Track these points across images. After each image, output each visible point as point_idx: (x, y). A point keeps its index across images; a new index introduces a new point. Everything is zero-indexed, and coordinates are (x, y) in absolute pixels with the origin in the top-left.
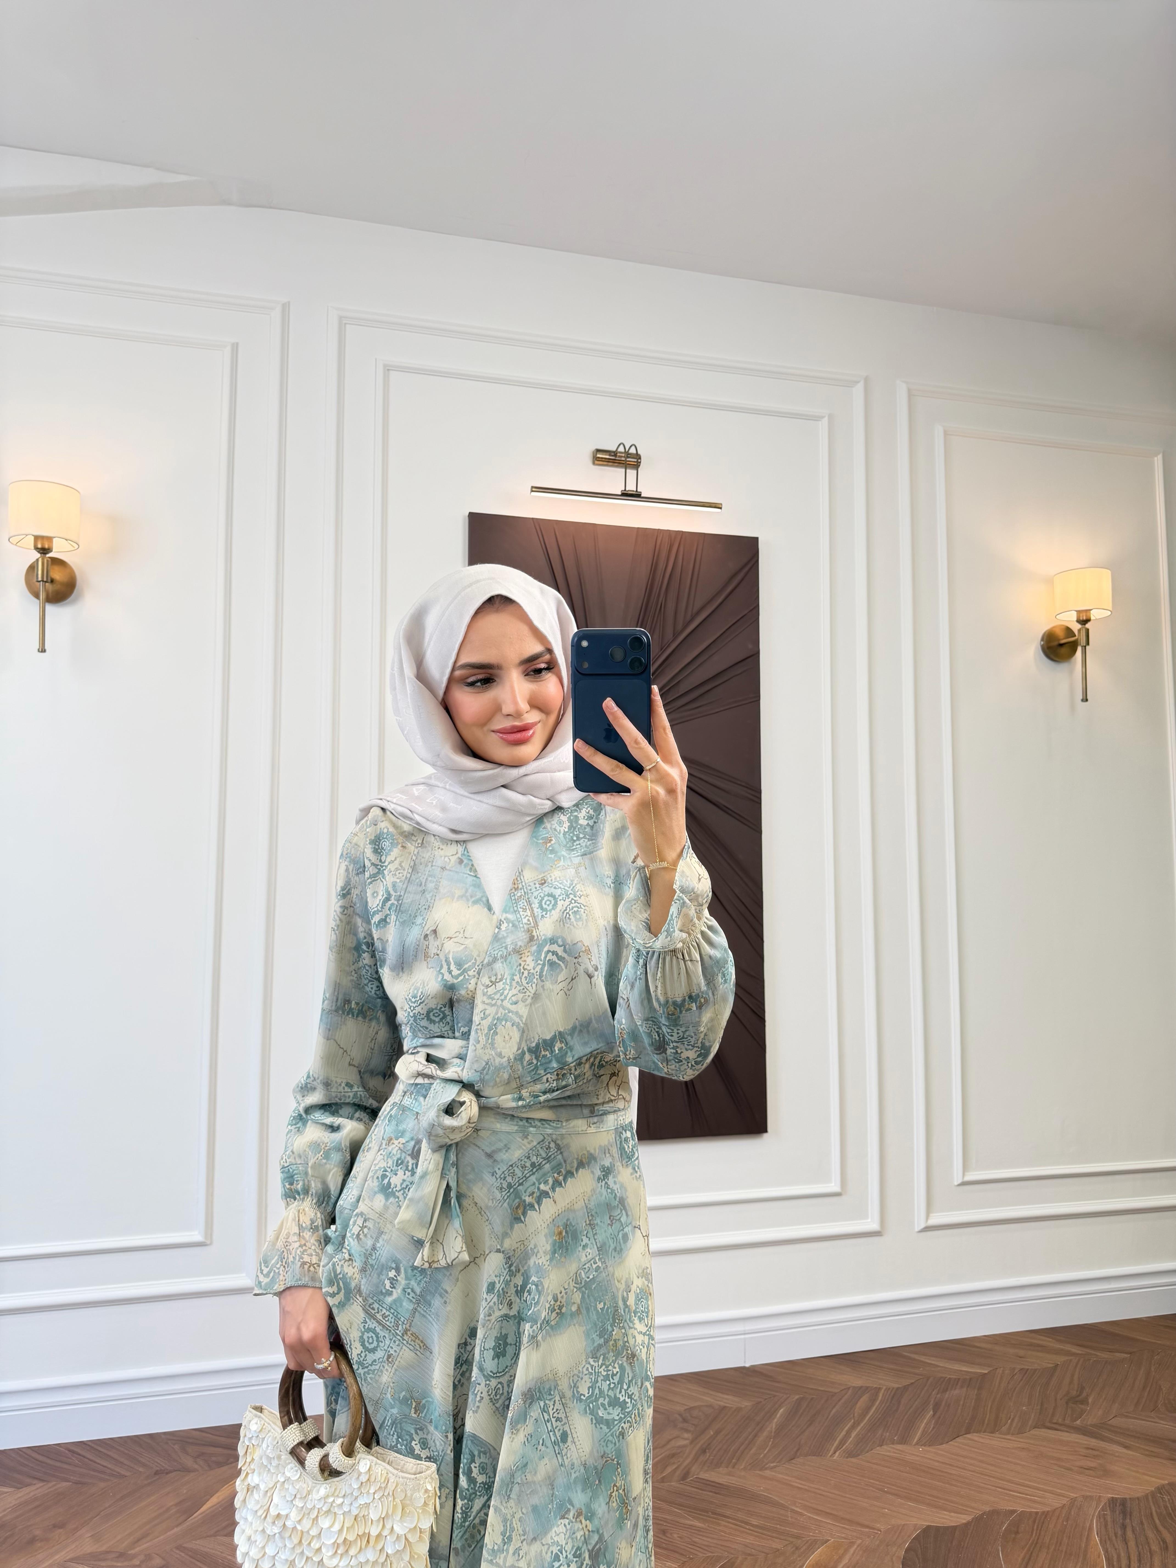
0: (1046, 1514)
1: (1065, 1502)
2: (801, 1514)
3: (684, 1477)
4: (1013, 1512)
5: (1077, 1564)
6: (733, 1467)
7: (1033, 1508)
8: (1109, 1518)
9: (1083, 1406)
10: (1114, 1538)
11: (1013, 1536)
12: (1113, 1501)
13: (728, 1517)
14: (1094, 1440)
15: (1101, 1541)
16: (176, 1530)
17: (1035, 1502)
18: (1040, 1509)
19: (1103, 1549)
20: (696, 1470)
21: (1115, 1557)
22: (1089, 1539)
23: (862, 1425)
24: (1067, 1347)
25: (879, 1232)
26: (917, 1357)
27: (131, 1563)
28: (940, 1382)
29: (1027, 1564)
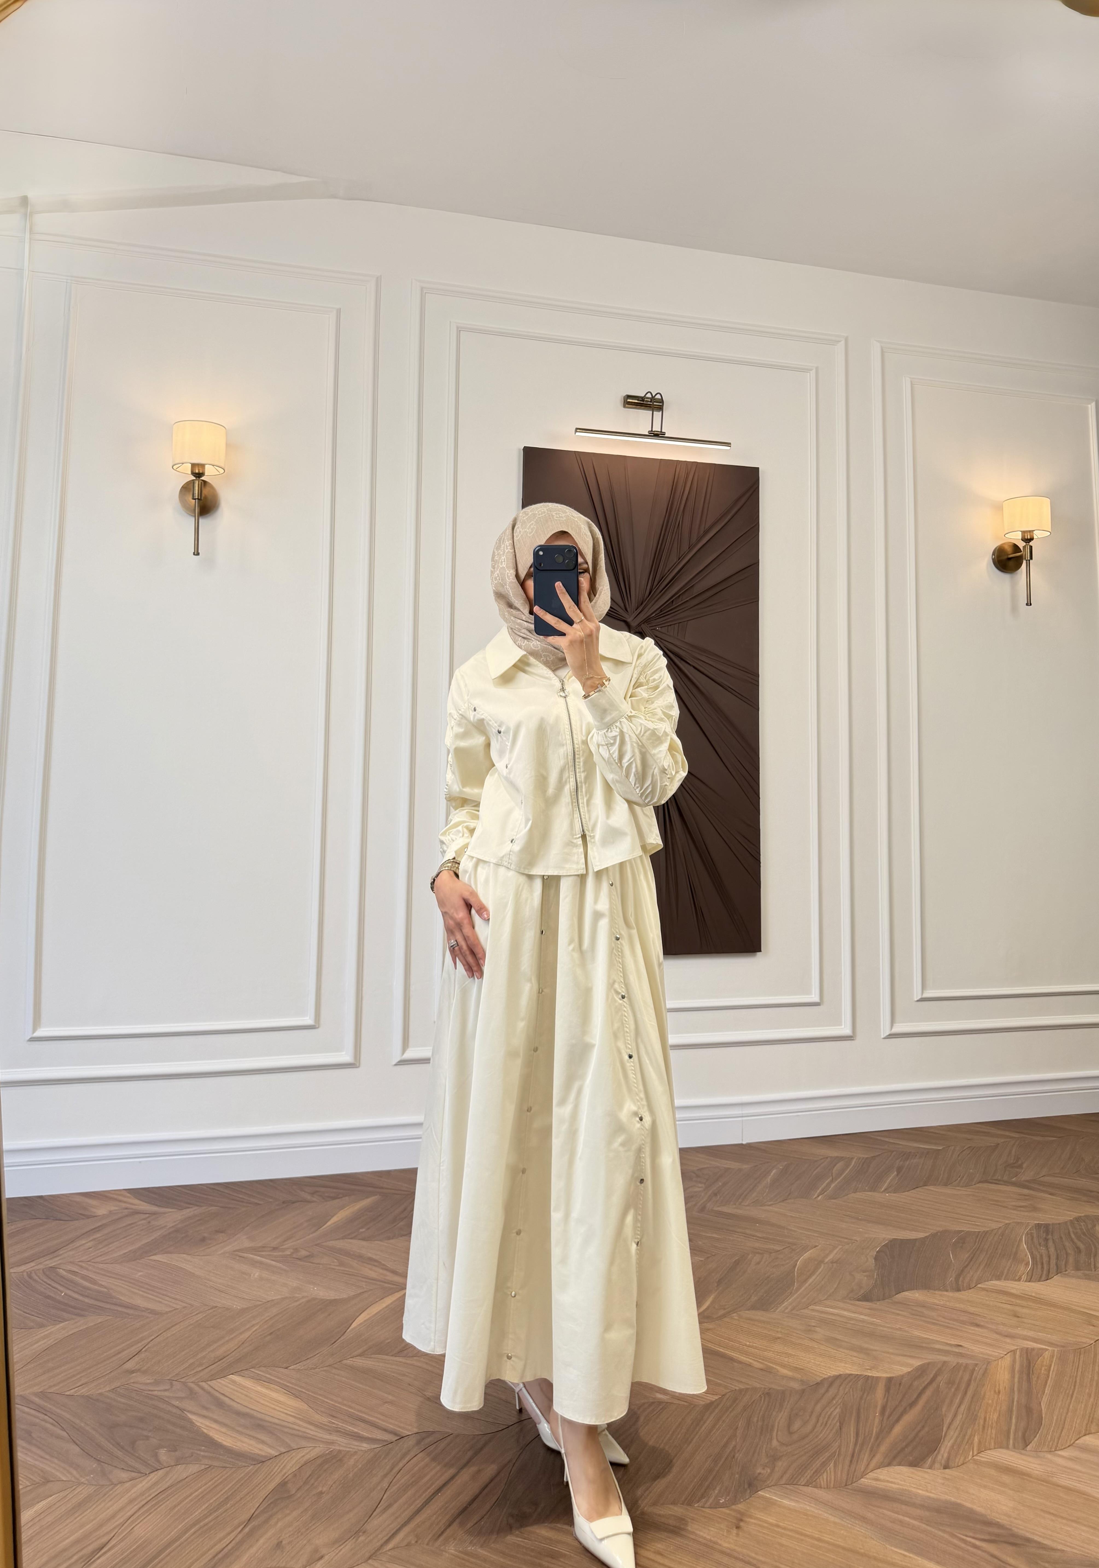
0: (986, 1233)
1: (1001, 1226)
2: (795, 1231)
3: (701, 1210)
4: (962, 1231)
5: (1009, 1260)
6: (740, 1204)
7: (976, 1229)
8: (1035, 1235)
9: (1018, 1170)
10: (1038, 1245)
11: (960, 1244)
12: (1038, 1226)
13: (738, 1232)
14: (1027, 1190)
15: (1027, 1247)
16: (311, 1236)
17: (978, 1225)
18: (982, 1229)
19: (1029, 1252)
20: (709, 1206)
21: (1038, 1257)
22: (1018, 1246)
23: (839, 1180)
24: (1007, 1133)
25: (851, 1037)
26: (882, 1139)
27: (284, 1253)
28: (902, 1154)
29: (971, 1260)
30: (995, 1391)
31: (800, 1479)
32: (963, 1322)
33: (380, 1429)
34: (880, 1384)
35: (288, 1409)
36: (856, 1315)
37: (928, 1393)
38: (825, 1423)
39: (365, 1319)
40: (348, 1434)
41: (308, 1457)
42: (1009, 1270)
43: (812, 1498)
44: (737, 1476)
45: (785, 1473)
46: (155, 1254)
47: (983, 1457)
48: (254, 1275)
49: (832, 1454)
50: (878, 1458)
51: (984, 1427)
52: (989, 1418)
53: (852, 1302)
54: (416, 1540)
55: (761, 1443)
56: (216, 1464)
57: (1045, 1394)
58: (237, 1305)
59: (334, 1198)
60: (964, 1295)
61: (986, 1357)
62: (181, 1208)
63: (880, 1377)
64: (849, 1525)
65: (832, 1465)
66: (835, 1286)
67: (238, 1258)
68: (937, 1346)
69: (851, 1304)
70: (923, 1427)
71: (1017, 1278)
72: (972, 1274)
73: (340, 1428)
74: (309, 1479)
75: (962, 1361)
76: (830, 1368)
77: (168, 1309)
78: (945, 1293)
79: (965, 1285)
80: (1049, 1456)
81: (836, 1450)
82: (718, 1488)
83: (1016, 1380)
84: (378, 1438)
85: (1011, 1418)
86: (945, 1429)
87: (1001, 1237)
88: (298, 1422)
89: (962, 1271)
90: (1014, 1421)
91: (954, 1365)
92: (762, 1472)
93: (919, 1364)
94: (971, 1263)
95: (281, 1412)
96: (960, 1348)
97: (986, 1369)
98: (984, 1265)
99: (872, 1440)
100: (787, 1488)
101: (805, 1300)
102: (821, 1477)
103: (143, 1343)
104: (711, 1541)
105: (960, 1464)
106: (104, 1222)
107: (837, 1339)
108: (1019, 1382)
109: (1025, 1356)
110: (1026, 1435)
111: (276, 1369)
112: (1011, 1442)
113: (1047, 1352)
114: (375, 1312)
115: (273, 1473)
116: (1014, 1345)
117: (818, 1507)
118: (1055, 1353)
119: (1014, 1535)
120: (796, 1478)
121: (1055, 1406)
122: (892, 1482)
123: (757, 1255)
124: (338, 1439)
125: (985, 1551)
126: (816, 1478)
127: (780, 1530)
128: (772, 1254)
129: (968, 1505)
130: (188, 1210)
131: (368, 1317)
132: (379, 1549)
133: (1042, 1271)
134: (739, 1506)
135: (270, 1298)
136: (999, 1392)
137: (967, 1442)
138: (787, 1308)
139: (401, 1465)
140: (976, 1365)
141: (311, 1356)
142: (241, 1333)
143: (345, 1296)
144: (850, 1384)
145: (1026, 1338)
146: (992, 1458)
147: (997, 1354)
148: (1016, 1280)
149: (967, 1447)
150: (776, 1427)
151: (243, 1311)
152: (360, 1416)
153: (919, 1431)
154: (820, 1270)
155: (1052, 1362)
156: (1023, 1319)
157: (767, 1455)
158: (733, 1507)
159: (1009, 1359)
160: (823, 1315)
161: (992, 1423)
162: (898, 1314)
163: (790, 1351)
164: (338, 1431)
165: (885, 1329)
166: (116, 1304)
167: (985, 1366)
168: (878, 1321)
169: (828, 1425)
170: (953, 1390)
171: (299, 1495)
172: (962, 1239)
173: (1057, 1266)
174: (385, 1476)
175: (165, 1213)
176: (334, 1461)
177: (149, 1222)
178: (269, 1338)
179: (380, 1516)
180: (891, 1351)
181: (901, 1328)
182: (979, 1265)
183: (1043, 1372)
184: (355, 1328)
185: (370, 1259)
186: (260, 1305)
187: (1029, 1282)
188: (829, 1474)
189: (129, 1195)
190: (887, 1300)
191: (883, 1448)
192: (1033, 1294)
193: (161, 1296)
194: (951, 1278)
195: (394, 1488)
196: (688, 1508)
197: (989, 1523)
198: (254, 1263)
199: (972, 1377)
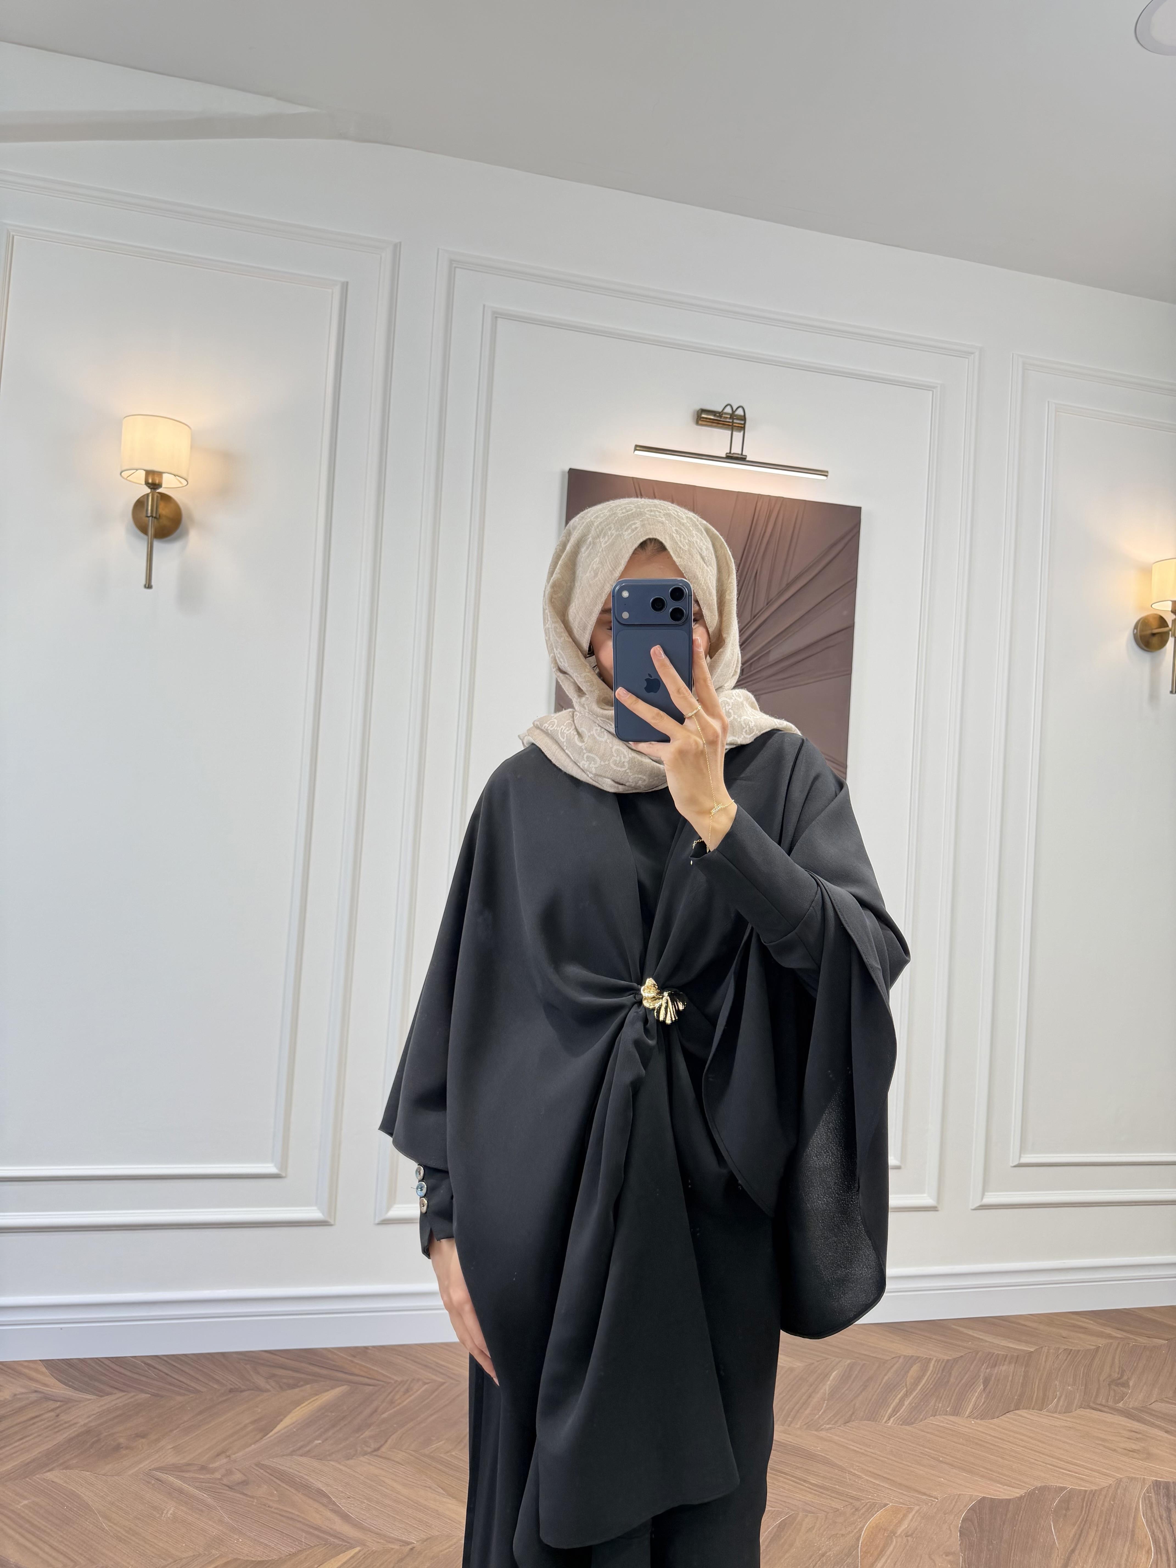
0: (1093, 1493)
1: (1111, 1482)
2: (857, 1476)
4: (1064, 1488)
6: (789, 1425)
7: (1081, 1486)
8: (1155, 1501)
9: (1124, 1389)
10: (1160, 1519)
11: (1064, 1512)
12: (1157, 1484)
13: (785, 1473)
15: (1147, 1523)
16: (253, 1447)
17: (1082, 1479)
18: (1089, 1487)
19: (1151, 1532)
21: (1161, 1539)
23: (914, 1395)
25: (936, 1207)
27: (212, 1476)
28: (989, 1357)
29: (1079, 1540)
42: (1126, 1560)
46: (49, 1471)
59: (292, 1386)
62: (101, 1394)
67: (153, 1482)
72: (1080, 1564)
87: (1112, 1504)
89: (1069, 1558)
94: (1080, 1546)
98: (1095, 1548)
123: (810, 1517)
128: (830, 1516)
133: (1169, 1564)
143: (277, 1556)
154: (891, 1548)
172: (1067, 1501)
175: (79, 1401)
177: (57, 1416)
182: (1090, 1549)
185: (320, 1492)
189: (45, 1370)
198: (171, 1492)
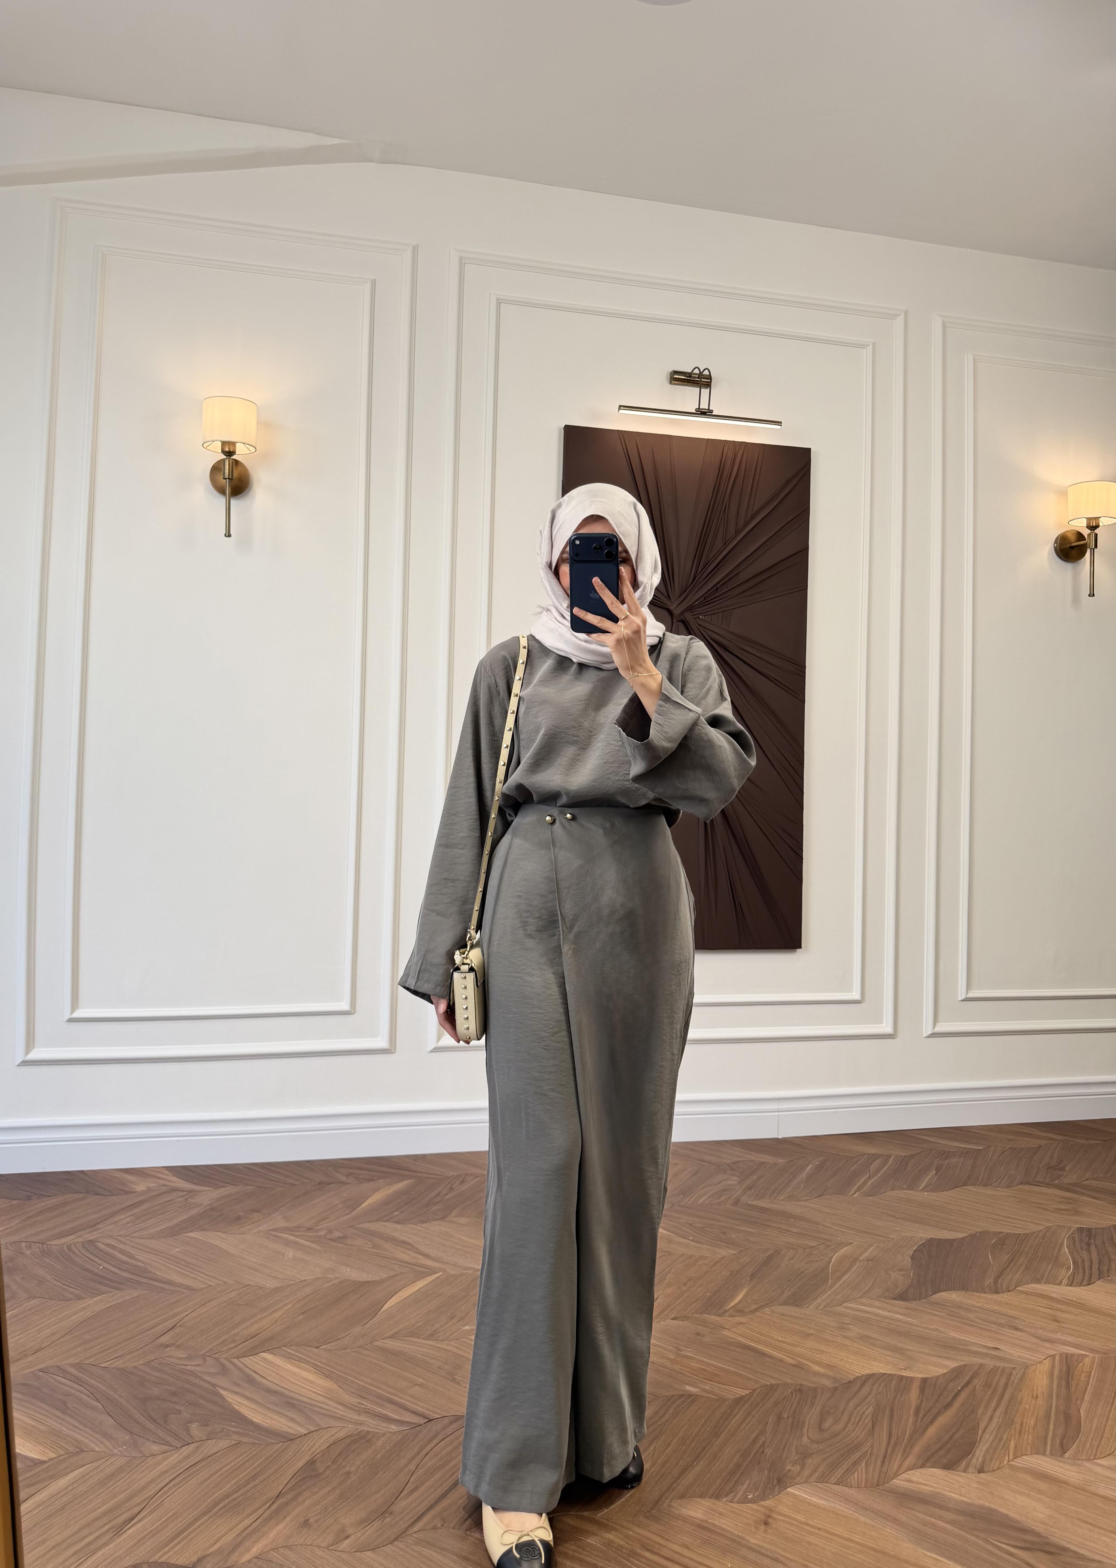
0: (1026, 1235)
1: (1042, 1228)
3: (736, 1203)
4: (1001, 1233)
5: (1049, 1264)
6: (775, 1198)
8: (1077, 1239)
9: (1060, 1172)
10: (1080, 1250)
11: (1000, 1247)
12: (1081, 1230)
13: (773, 1227)
14: (1068, 1193)
16: (346, 1217)
18: (1022, 1232)
19: (1071, 1257)
20: (744, 1199)
21: (1080, 1262)
22: (1059, 1250)
23: (876, 1177)
24: (1050, 1135)
25: (892, 1035)
26: (922, 1137)
27: (317, 1234)
28: (941, 1153)
29: (1011, 1262)
30: (1033, 1396)
31: (830, 1477)
32: (1000, 1325)
33: (410, 1412)
34: (914, 1384)
35: (318, 1388)
36: (891, 1314)
37: (963, 1395)
38: (857, 1421)
39: (397, 1302)
40: (377, 1416)
41: (337, 1436)
42: (1049, 1273)
43: (842, 1497)
44: (766, 1472)
45: (814, 1471)
46: (191, 1231)
47: (1019, 1463)
48: (288, 1255)
49: (864, 1453)
50: (911, 1460)
51: (1020, 1432)
52: (1026, 1423)
53: (887, 1301)
54: (442, 1523)
55: (791, 1439)
56: (245, 1440)
57: (1085, 1401)
58: (270, 1284)
59: (369, 1180)
60: (1003, 1297)
61: (1025, 1361)
62: (217, 1187)
63: (914, 1378)
64: (880, 1527)
65: (863, 1464)
66: (870, 1284)
67: (272, 1237)
68: (974, 1349)
69: (887, 1303)
70: (958, 1430)
71: (1058, 1282)
72: (1011, 1276)
73: (369, 1409)
74: (337, 1459)
75: (998, 1364)
76: (864, 1367)
77: (203, 1286)
78: (983, 1295)
79: (1004, 1287)
80: (1087, 1464)
81: (868, 1450)
82: (746, 1484)
83: (1055, 1386)
84: (407, 1420)
85: (1049, 1424)
86: (980, 1432)
87: (1042, 1241)
88: (327, 1401)
89: (1002, 1273)
90: (1051, 1427)
91: (991, 1368)
92: (793, 1469)
93: (956, 1366)
94: (1011, 1265)
95: (311, 1391)
96: (998, 1351)
97: (1024, 1373)
98: (1024, 1267)
99: (905, 1441)
100: (816, 1486)
101: (839, 1296)
102: (852, 1477)
103: (176, 1319)
104: (738, 1536)
105: (995, 1469)
106: (142, 1198)
107: (871, 1338)
108: (1058, 1387)
109: (1064, 1362)
110: (1064, 1441)
111: (308, 1348)
112: (1048, 1448)
113: (1087, 1359)
114: (407, 1295)
115: (300, 1453)
116: (1053, 1349)
117: (848, 1507)
118: (1096, 1359)
119: (1049, 1544)
120: (826, 1476)
121: (1095, 1413)
122: (924, 1484)
123: (791, 1250)
124: (367, 1419)
125: (1018, 1558)
126: (847, 1477)
127: (808, 1528)
128: (806, 1250)
129: (1003, 1511)
130: (224, 1189)
131: (401, 1299)
132: (404, 1532)
133: (1084, 1275)
134: (767, 1502)
135: (303, 1278)
136: (1037, 1397)
137: (1003, 1447)
138: (820, 1305)
139: (428, 1448)
140: (1015, 1368)
141: (343, 1336)
142: (274, 1312)
143: (377, 1279)
144: (883, 1384)
145: (1065, 1343)
146: (1027, 1464)
147: (1034, 1358)
148: (1056, 1284)
149: (1002, 1451)
150: (807, 1423)
151: (277, 1290)
152: (389, 1397)
153: (954, 1434)
154: (855, 1268)
155: (1092, 1369)
156: (1063, 1325)
157: (797, 1452)
158: (762, 1503)
159: (1047, 1364)
160: (857, 1313)
161: (1029, 1428)
162: (935, 1315)
163: (823, 1348)
164: (367, 1412)
165: (921, 1329)
166: (151, 1279)
167: (1022, 1371)
168: (914, 1321)
169: (861, 1423)
170: (989, 1393)
171: (327, 1474)
172: (1002, 1240)
173: (1099, 1271)
174: (413, 1458)
175: (201, 1191)
176: (363, 1441)
177: (186, 1200)
178: (301, 1317)
179: (406, 1499)
180: (926, 1351)
181: (937, 1329)
182: (1019, 1267)
183: (1082, 1378)
184: (387, 1310)
185: (404, 1242)
186: (293, 1285)
187: (1070, 1286)
188: (860, 1474)
189: (167, 1172)
190: (923, 1300)
191: (916, 1449)
192: (1074, 1299)
193: (195, 1272)
194: (991, 1280)
195: (421, 1472)
196: (716, 1502)
197: (1025, 1530)
198: (287, 1243)
199: (1009, 1382)
